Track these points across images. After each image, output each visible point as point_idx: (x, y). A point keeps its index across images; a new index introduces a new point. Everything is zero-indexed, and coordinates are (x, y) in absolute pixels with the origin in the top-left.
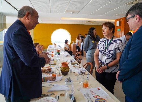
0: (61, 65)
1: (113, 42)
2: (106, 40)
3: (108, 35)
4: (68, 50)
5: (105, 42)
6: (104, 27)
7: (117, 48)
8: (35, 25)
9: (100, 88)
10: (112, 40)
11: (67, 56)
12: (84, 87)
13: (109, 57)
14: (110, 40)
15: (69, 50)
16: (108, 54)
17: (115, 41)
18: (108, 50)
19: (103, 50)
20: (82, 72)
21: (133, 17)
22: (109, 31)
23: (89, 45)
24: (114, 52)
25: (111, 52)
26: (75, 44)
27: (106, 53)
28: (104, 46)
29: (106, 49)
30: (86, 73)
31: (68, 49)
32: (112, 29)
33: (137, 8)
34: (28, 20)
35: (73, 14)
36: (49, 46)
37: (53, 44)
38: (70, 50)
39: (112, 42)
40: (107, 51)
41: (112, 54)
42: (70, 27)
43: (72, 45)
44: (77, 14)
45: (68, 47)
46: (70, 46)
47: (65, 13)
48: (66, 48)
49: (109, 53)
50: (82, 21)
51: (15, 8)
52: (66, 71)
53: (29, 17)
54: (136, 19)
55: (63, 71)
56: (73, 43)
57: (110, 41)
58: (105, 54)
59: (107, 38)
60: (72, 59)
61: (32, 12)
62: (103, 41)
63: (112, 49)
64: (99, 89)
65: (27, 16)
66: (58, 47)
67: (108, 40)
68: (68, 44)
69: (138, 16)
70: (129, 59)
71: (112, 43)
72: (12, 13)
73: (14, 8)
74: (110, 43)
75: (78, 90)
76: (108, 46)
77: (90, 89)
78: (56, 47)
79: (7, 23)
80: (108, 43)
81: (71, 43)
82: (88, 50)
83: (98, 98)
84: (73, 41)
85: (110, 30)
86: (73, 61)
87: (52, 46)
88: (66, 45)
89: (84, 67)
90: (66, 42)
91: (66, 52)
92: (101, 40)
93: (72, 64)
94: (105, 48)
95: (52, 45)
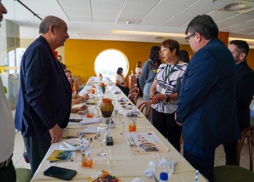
0: (101, 101)
1: (178, 69)
2: (167, 66)
3: (170, 60)
4: (121, 85)
5: (166, 69)
6: (163, 48)
7: (181, 77)
8: (65, 40)
9: (152, 132)
10: (175, 65)
11: (117, 93)
12: (130, 131)
13: (170, 90)
14: (172, 66)
15: (123, 86)
16: (168, 85)
17: (180, 68)
18: (169, 80)
19: (162, 80)
20: (134, 114)
21: (193, 35)
22: (170, 54)
23: (148, 75)
24: (178, 83)
25: (173, 83)
26: (135, 75)
27: (166, 84)
28: (164, 75)
29: (166, 79)
30: (139, 116)
31: (123, 84)
32: (175, 50)
33: (195, 23)
34: (54, 35)
35: (131, 24)
36: (91, 78)
37: (98, 75)
38: (125, 85)
39: (175, 68)
40: (167, 82)
41: (174, 86)
42: (126, 47)
43: (130, 77)
44: (138, 24)
45: (121, 80)
46: (126, 80)
47: (117, 23)
48: (118, 81)
49: (170, 84)
50: (148, 37)
51: (35, 14)
52: (108, 110)
53: (55, 31)
54: (197, 37)
55: (104, 110)
56: (132, 75)
57: (173, 68)
58: (165, 87)
59: (169, 64)
60: (123, 98)
61: (57, 24)
62: (163, 68)
63: (174, 78)
64: (150, 134)
65: (52, 31)
66: (106, 80)
67: (170, 66)
68: (122, 76)
69: (198, 34)
70: (185, 89)
71: (176, 70)
72: (30, 22)
73: (33, 14)
74: (173, 71)
75: (121, 134)
76: (169, 75)
77: (137, 134)
78: (101, 80)
79: (20, 38)
80: (170, 70)
81: (129, 74)
82: (145, 83)
83: (145, 142)
84: (132, 71)
85: (171, 52)
86: (124, 100)
87: (96, 78)
88: (120, 76)
89: (139, 108)
90: (120, 71)
91: (118, 87)
92: (161, 66)
93: (121, 104)
94: (164, 78)
95: (96, 76)
